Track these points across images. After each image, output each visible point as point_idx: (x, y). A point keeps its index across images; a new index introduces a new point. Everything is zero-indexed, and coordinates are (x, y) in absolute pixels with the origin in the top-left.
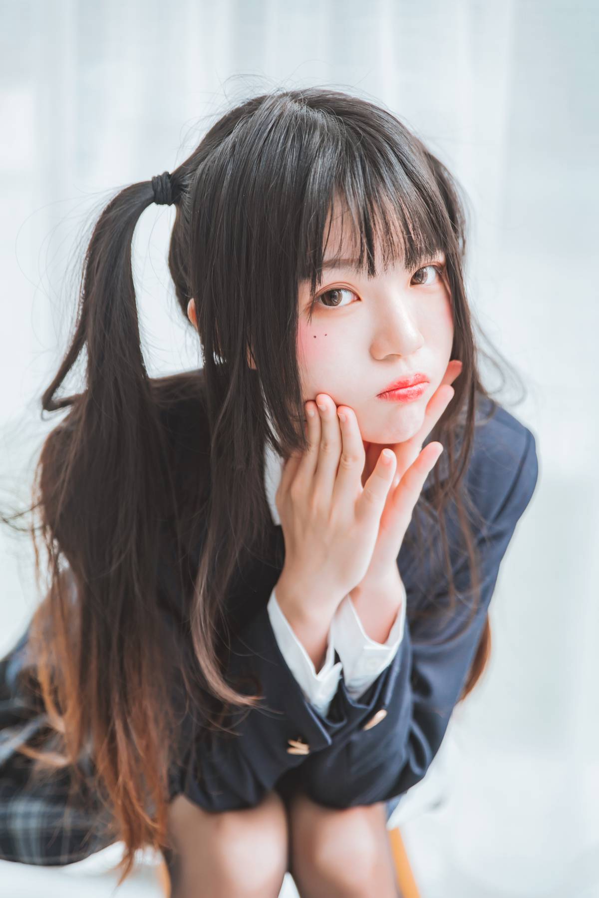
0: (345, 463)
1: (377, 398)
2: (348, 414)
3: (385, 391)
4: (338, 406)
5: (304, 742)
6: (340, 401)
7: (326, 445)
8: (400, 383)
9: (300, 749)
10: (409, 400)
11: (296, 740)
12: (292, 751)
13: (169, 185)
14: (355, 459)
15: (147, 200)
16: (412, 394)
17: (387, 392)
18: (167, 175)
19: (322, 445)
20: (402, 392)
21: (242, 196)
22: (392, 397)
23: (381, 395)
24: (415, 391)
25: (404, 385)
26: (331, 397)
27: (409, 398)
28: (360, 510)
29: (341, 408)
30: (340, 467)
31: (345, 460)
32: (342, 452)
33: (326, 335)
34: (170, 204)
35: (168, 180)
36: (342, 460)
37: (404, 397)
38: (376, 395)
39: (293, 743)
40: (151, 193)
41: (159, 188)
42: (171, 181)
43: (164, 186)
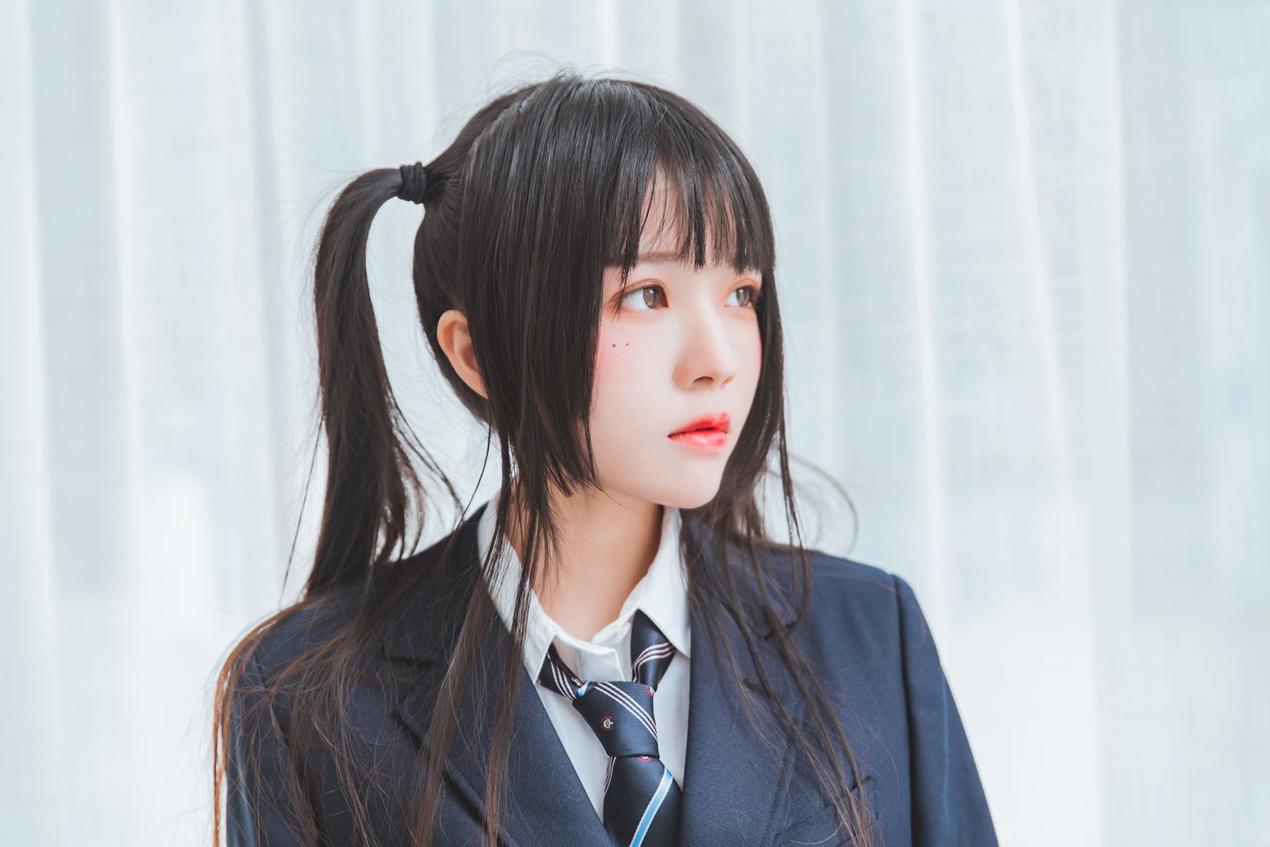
13: (422, 177)
15: (391, 188)
18: (419, 166)
33: (627, 345)
35: (422, 174)
40: (396, 181)
41: (409, 178)
42: (425, 173)
43: (418, 177)
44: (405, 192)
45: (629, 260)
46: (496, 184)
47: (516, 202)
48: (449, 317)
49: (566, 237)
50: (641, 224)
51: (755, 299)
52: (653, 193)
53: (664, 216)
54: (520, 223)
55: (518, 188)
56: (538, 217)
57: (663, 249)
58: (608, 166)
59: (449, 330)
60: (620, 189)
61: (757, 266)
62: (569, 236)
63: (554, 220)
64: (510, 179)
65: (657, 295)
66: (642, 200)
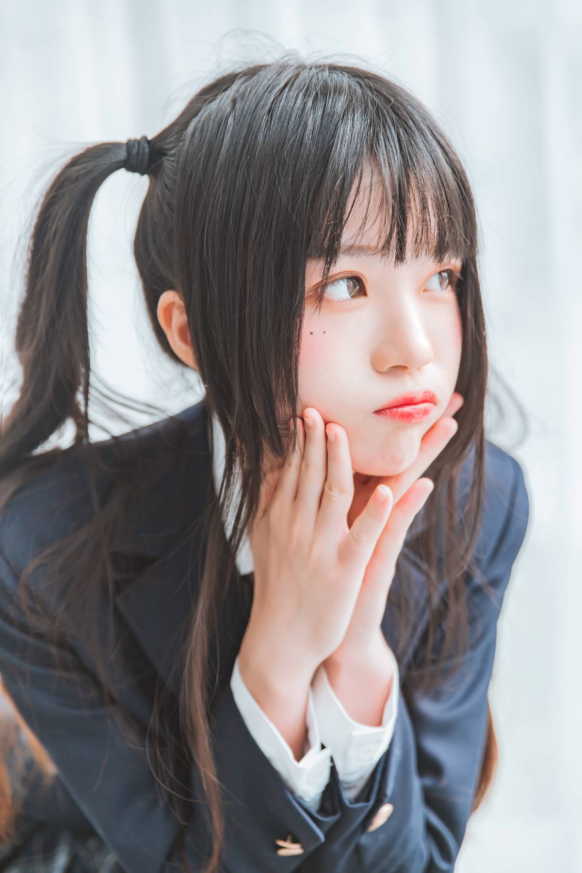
0: (330, 492)
1: (374, 415)
2: (338, 432)
3: (386, 408)
4: (326, 423)
5: (295, 841)
6: (329, 418)
7: (307, 466)
8: (405, 399)
9: (291, 849)
10: (414, 420)
11: (285, 840)
12: (282, 852)
13: (147, 150)
14: (342, 490)
15: (116, 163)
16: (418, 413)
17: (387, 408)
18: (145, 138)
19: (303, 466)
20: (407, 409)
21: (246, 157)
22: (393, 415)
23: (378, 412)
24: (420, 409)
25: (409, 402)
26: (318, 411)
27: (413, 417)
28: (345, 553)
29: (329, 425)
30: (324, 497)
31: (330, 489)
32: (326, 479)
33: (324, 332)
34: (142, 174)
35: (146, 145)
36: (326, 488)
37: (409, 416)
38: (373, 412)
39: (281, 843)
40: (122, 155)
41: (135, 151)
42: (149, 146)
43: (141, 151)
44: (131, 165)
45: (331, 253)
46: (205, 168)
47: (224, 189)
48: (168, 297)
49: (270, 229)
50: (345, 218)
51: (455, 280)
52: (358, 188)
53: (366, 214)
54: (227, 210)
55: (227, 175)
56: (244, 207)
57: (364, 243)
58: (317, 161)
59: (168, 310)
60: (326, 186)
61: (456, 253)
62: (273, 229)
63: (259, 209)
64: (218, 165)
65: (358, 285)
66: (347, 196)
